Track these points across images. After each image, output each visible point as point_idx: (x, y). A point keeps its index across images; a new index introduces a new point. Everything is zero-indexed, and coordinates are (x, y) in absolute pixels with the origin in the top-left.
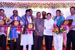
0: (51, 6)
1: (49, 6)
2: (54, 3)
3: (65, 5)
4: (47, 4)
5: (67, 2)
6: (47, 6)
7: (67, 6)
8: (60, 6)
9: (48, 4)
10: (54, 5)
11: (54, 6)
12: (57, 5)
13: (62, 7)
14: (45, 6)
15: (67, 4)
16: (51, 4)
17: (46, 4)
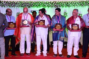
3: (69, 4)
7: (71, 4)
13: (65, 6)
15: (71, 3)
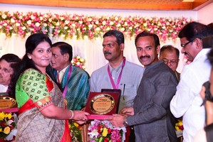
0: (32, 27)
1: (24, 28)
2: (46, 16)
4: (17, 19)
5: (98, 14)
6: (18, 25)
8: (69, 29)
9: (21, 18)
10: (47, 22)
11: (48, 28)
12: (58, 24)
14: (5, 24)
16: (33, 18)
17: (9, 18)
